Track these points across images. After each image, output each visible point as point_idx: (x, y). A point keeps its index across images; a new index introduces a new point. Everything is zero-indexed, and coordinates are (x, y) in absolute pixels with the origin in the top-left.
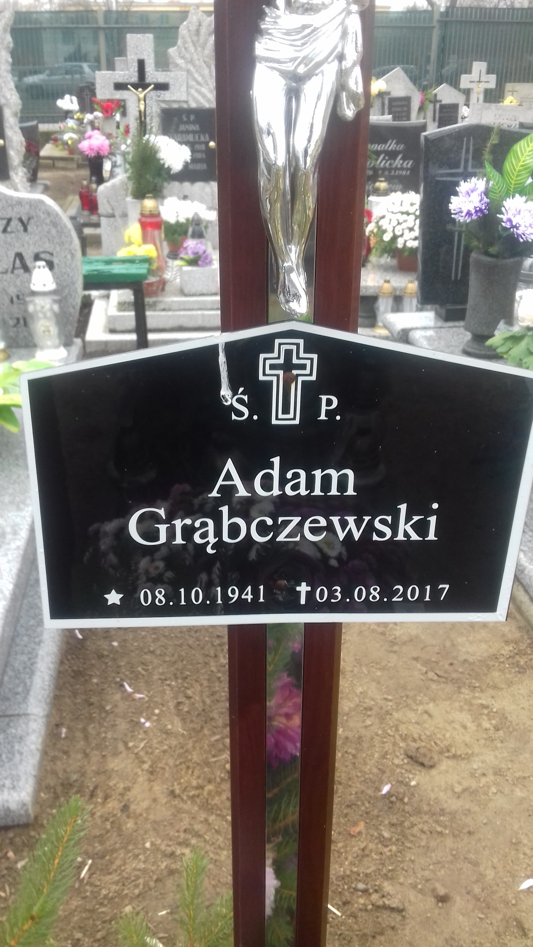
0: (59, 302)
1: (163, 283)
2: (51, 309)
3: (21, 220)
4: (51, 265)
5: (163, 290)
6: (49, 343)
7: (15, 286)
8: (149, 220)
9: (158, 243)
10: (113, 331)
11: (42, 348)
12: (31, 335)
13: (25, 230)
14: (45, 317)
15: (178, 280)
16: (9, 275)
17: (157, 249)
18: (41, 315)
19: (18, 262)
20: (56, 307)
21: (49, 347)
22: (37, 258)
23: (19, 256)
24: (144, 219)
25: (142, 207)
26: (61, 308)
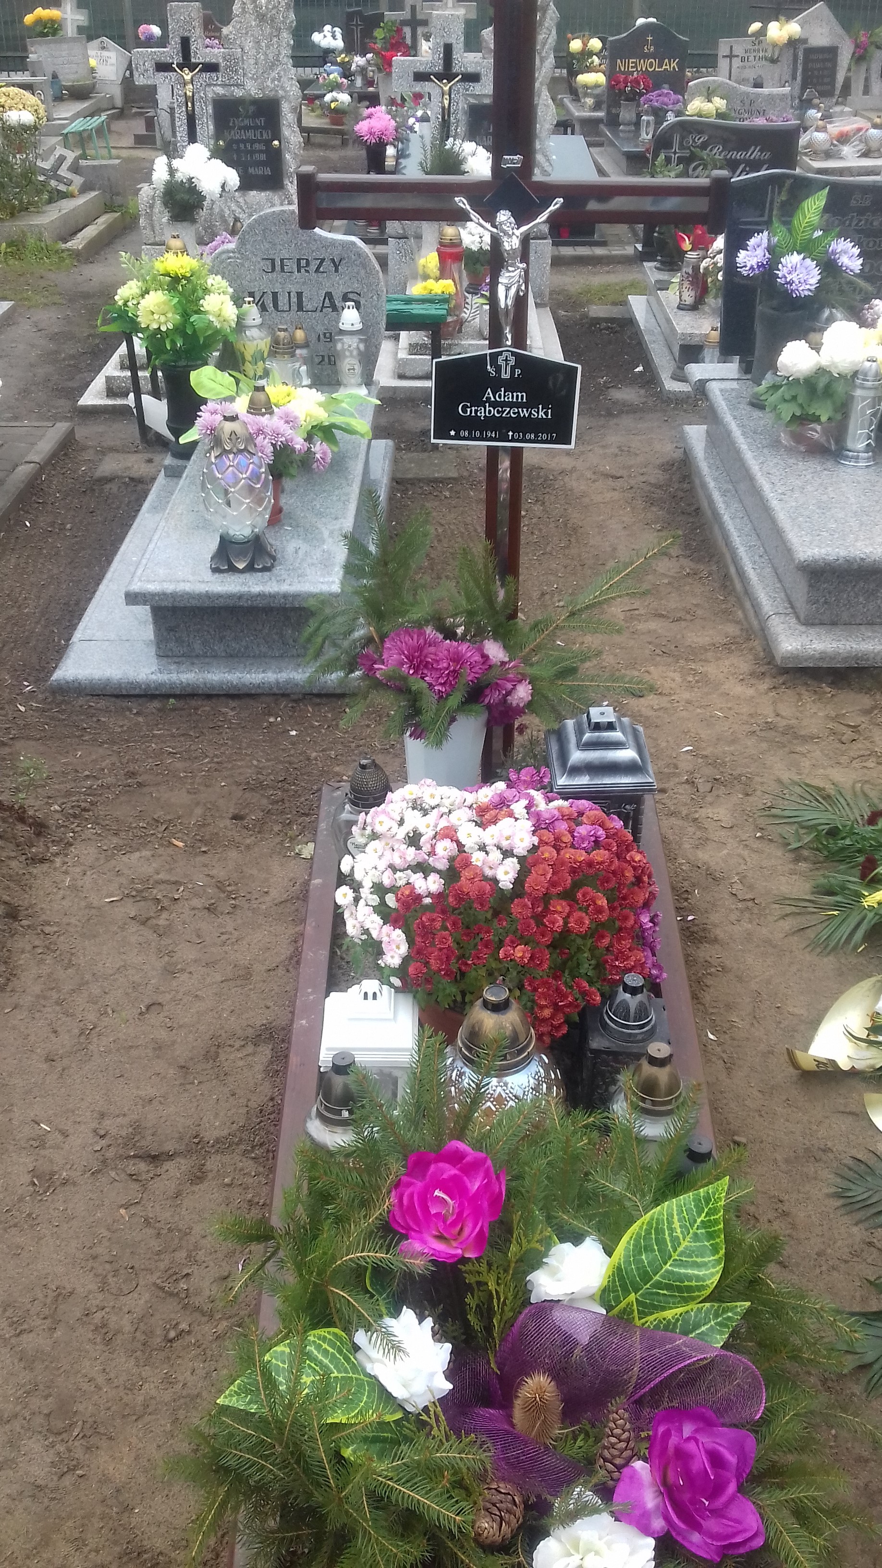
0: (364, 341)
1: (461, 323)
2: (358, 348)
3: (333, 260)
4: (358, 307)
5: (460, 331)
6: (353, 381)
7: (323, 324)
8: (449, 250)
9: (456, 276)
10: (401, 377)
11: (346, 386)
12: (336, 372)
13: (337, 270)
14: (351, 356)
15: (477, 320)
16: (318, 313)
17: (455, 285)
18: (347, 353)
19: (327, 300)
20: (362, 347)
21: (352, 385)
22: (345, 298)
23: (329, 295)
24: (443, 249)
25: (441, 234)
26: (366, 347)
